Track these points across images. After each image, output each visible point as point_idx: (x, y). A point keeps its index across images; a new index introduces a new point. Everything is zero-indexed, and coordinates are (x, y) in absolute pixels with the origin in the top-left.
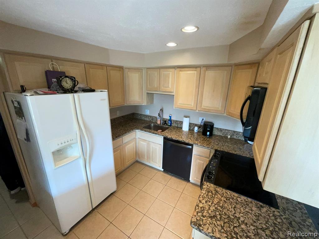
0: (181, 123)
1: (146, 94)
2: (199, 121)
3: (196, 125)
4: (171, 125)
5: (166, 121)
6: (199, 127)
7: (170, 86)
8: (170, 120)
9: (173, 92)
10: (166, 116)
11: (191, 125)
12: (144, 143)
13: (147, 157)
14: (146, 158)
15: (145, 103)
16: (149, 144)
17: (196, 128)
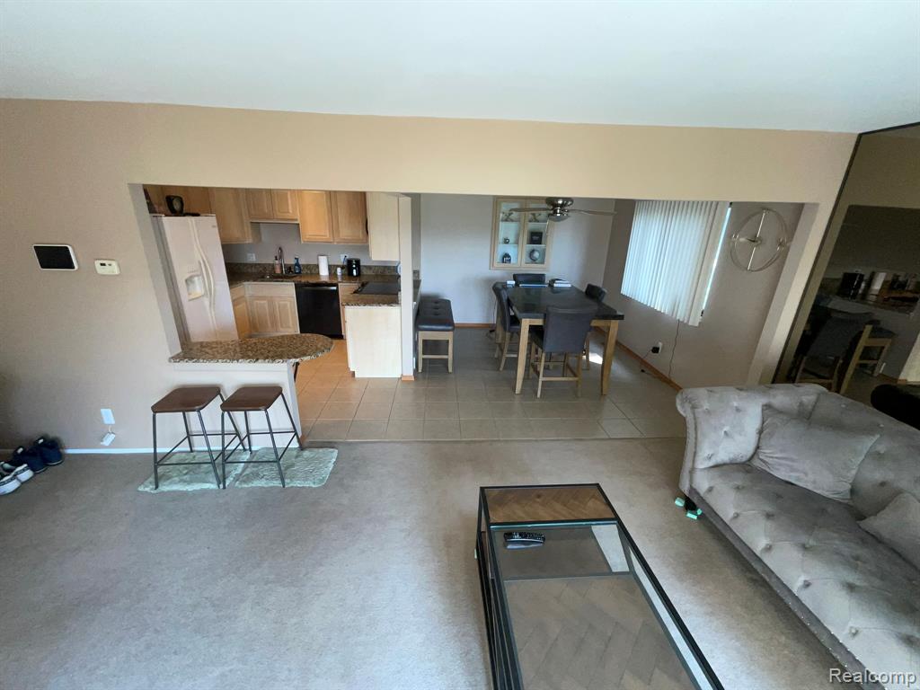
0: (317, 266)
1: (249, 225)
2: (341, 259)
3: (338, 266)
4: (300, 273)
5: (290, 268)
6: (342, 268)
7: (291, 211)
8: (297, 264)
9: (296, 220)
10: (290, 261)
11: (331, 268)
12: (262, 302)
13: (272, 323)
14: (269, 325)
15: (249, 240)
16: (271, 301)
17: (339, 270)
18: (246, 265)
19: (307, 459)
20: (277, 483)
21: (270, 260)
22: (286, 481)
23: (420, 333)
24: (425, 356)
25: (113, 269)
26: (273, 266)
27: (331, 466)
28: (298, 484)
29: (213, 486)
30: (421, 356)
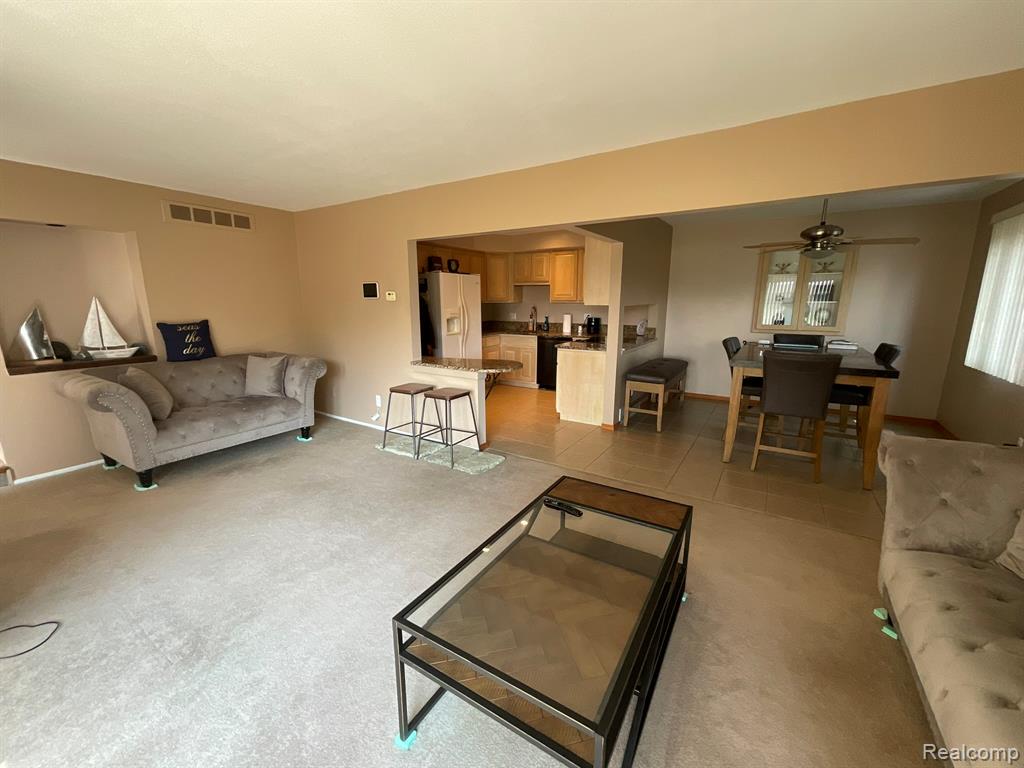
0: (562, 324)
1: (513, 286)
2: (583, 318)
3: (580, 324)
4: (546, 329)
5: (540, 325)
6: (583, 326)
7: (544, 274)
8: (547, 322)
9: (548, 281)
10: (542, 320)
11: (574, 327)
12: (511, 352)
15: (510, 300)
16: (518, 351)
17: (580, 328)
18: (509, 322)
19: (478, 458)
20: (449, 464)
21: (527, 319)
22: (455, 465)
23: (628, 382)
24: (632, 409)
25: (393, 297)
26: (527, 324)
27: (491, 466)
28: (461, 469)
29: (411, 456)
30: (627, 408)
